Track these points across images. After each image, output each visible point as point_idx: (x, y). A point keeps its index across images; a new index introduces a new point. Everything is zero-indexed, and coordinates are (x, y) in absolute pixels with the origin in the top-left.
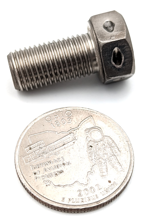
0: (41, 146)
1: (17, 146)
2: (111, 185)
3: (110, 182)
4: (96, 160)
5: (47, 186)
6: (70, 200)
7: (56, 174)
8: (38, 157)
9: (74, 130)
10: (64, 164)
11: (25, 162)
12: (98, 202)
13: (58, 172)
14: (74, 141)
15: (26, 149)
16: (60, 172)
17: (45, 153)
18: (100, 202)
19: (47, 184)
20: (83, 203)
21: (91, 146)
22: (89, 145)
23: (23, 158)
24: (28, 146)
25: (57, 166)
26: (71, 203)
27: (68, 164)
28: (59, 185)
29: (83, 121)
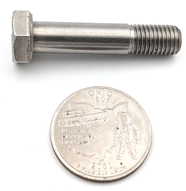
0: (77, 115)
1: (58, 109)
2: (122, 167)
3: (121, 164)
4: (118, 141)
5: (70, 150)
6: (83, 168)
7: (81, 143)
8: (71, 123)
9: (109, 110)
10: (90, 136)
11: (59, 124)
12: (105, 178)
13: (83, 142)
14: (105, 119)
15: (64, 113)
16: (84, 142)
17: (78, 122)
18: (107, 179)
19: (70, 149)
20: (93, 175)
21: (117, 128)
22: (117, 127)
23: (59, 120)
24: (67, 111)
25: (84, 136)
26: (83, 171)
27: (93, 138)
28: (79, 153)
29: (119, 104)
